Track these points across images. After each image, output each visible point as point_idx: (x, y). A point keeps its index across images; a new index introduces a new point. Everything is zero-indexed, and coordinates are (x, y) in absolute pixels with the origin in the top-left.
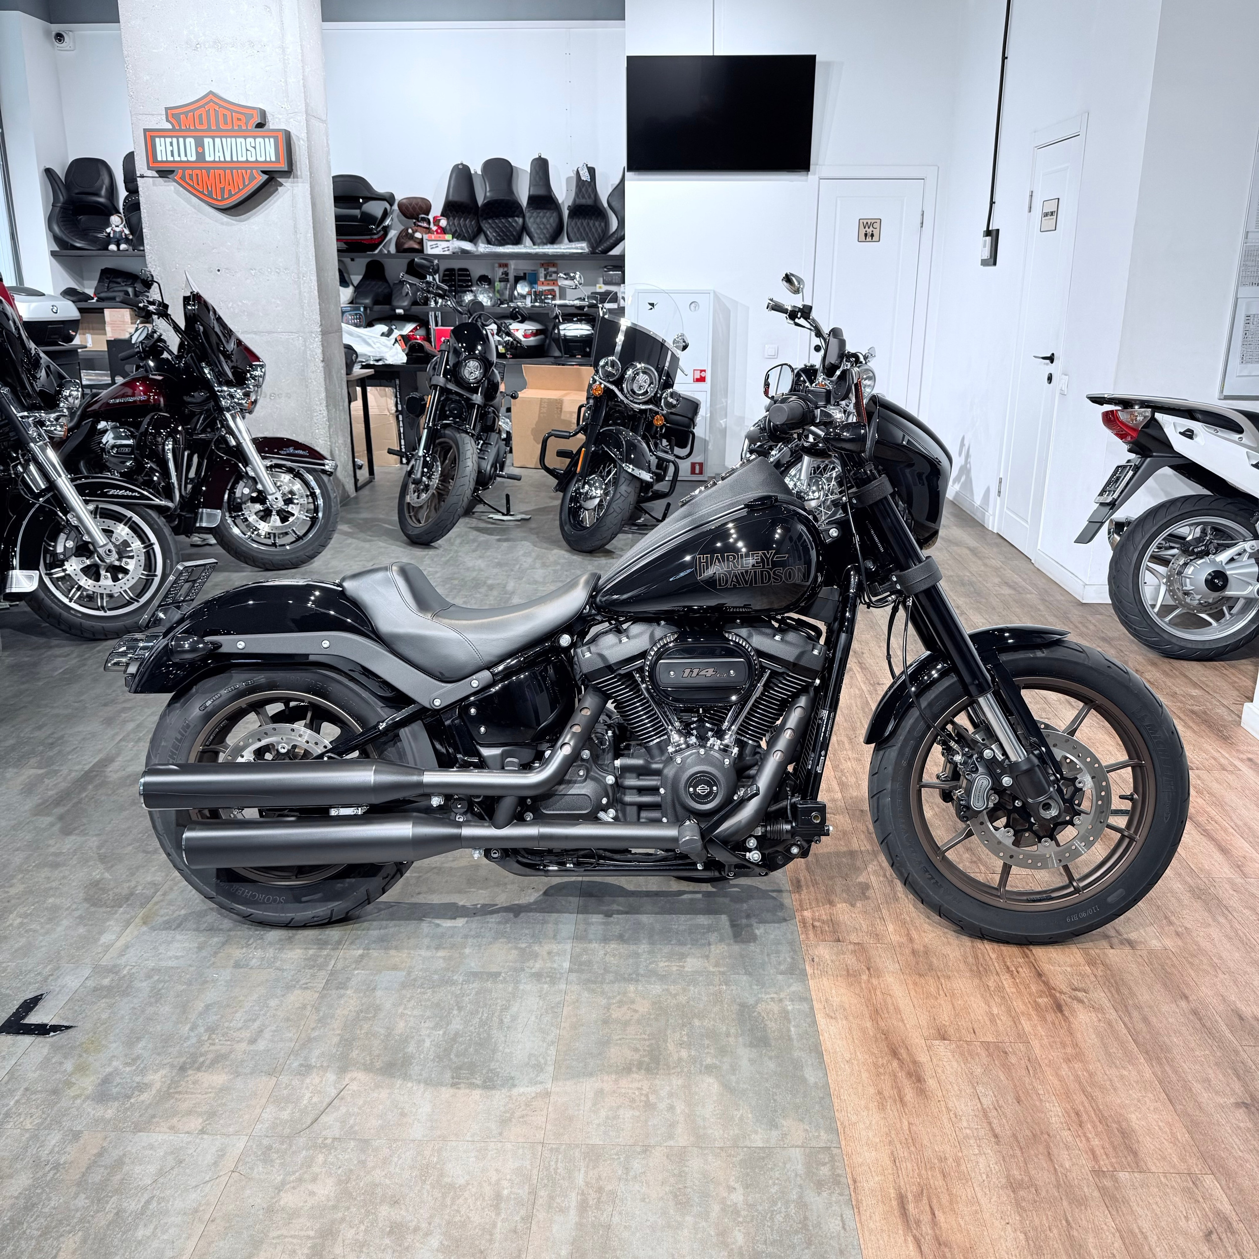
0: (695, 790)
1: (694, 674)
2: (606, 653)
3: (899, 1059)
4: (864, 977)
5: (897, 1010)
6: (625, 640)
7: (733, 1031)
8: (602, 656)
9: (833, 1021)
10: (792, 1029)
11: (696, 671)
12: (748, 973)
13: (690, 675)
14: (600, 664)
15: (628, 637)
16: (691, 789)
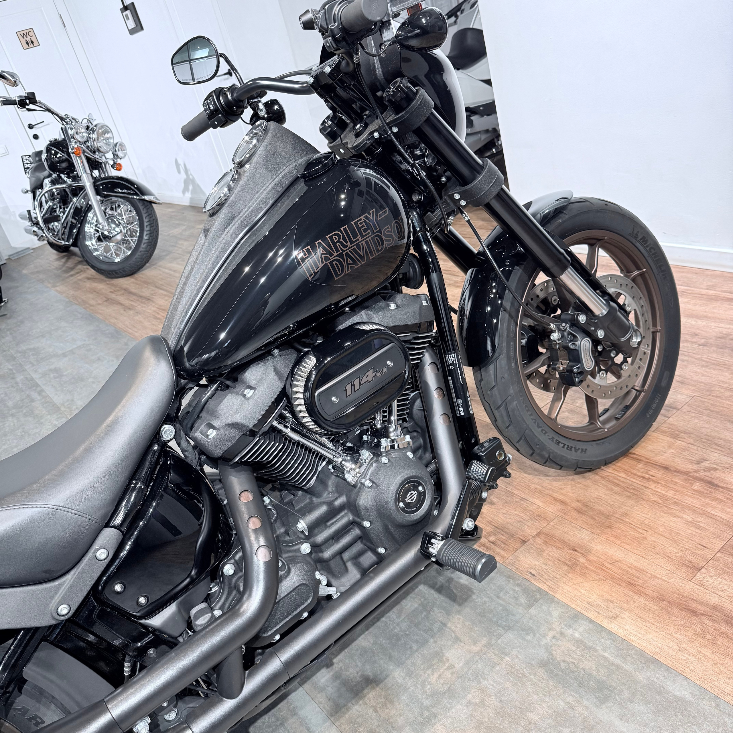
0: (404, 502)
1: (357, 387)
2: (237, 419)
3: (703, 615)
4: (582, 560)
5: (639, 570)
6: (249, 393)
7: (570, 699)
8: (234, 426)
9: (619, 620)
10: (606, 655)
11: (357, 382)
12: (508, 628)
13: (354, 391)
14: (237, 435)
15: (251, 388)
16: (401, 504)
